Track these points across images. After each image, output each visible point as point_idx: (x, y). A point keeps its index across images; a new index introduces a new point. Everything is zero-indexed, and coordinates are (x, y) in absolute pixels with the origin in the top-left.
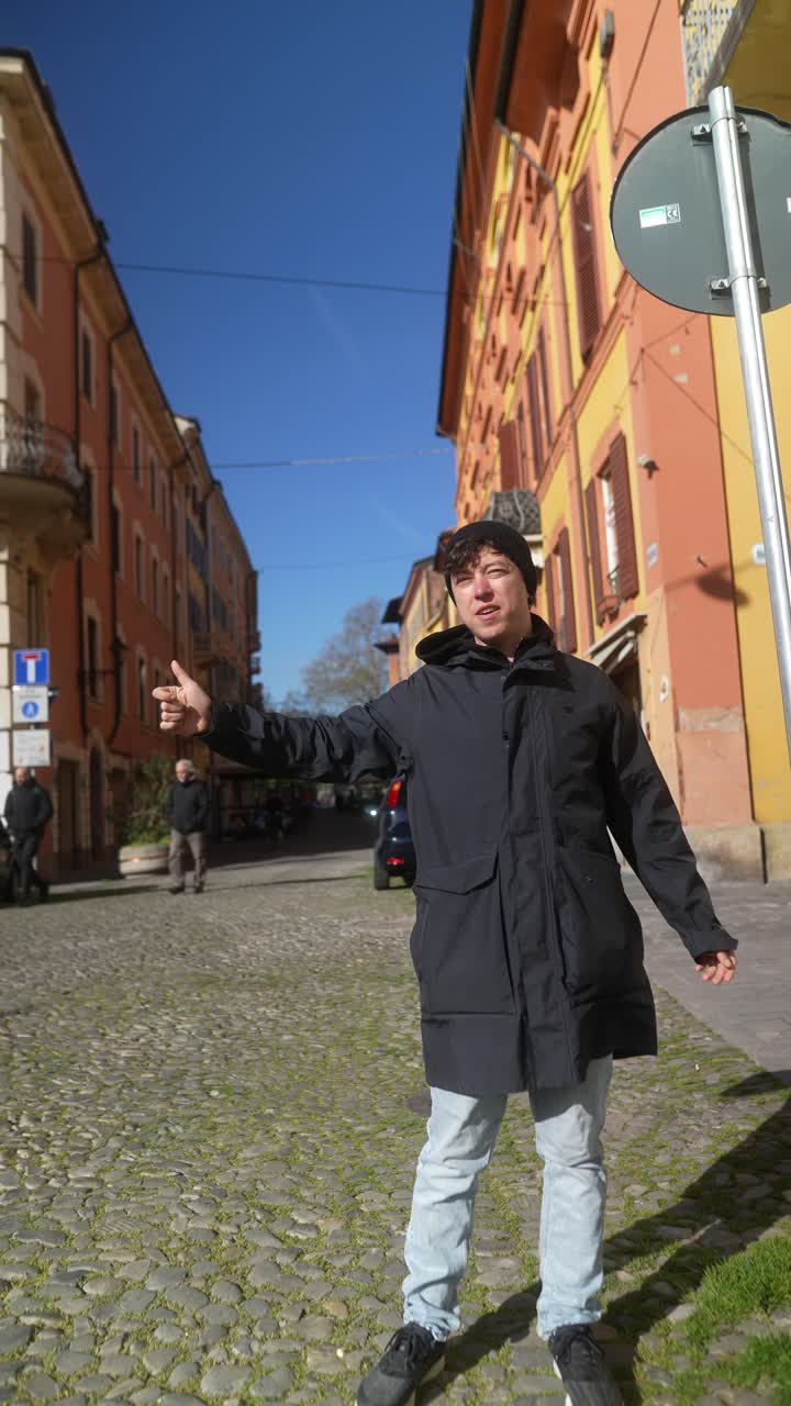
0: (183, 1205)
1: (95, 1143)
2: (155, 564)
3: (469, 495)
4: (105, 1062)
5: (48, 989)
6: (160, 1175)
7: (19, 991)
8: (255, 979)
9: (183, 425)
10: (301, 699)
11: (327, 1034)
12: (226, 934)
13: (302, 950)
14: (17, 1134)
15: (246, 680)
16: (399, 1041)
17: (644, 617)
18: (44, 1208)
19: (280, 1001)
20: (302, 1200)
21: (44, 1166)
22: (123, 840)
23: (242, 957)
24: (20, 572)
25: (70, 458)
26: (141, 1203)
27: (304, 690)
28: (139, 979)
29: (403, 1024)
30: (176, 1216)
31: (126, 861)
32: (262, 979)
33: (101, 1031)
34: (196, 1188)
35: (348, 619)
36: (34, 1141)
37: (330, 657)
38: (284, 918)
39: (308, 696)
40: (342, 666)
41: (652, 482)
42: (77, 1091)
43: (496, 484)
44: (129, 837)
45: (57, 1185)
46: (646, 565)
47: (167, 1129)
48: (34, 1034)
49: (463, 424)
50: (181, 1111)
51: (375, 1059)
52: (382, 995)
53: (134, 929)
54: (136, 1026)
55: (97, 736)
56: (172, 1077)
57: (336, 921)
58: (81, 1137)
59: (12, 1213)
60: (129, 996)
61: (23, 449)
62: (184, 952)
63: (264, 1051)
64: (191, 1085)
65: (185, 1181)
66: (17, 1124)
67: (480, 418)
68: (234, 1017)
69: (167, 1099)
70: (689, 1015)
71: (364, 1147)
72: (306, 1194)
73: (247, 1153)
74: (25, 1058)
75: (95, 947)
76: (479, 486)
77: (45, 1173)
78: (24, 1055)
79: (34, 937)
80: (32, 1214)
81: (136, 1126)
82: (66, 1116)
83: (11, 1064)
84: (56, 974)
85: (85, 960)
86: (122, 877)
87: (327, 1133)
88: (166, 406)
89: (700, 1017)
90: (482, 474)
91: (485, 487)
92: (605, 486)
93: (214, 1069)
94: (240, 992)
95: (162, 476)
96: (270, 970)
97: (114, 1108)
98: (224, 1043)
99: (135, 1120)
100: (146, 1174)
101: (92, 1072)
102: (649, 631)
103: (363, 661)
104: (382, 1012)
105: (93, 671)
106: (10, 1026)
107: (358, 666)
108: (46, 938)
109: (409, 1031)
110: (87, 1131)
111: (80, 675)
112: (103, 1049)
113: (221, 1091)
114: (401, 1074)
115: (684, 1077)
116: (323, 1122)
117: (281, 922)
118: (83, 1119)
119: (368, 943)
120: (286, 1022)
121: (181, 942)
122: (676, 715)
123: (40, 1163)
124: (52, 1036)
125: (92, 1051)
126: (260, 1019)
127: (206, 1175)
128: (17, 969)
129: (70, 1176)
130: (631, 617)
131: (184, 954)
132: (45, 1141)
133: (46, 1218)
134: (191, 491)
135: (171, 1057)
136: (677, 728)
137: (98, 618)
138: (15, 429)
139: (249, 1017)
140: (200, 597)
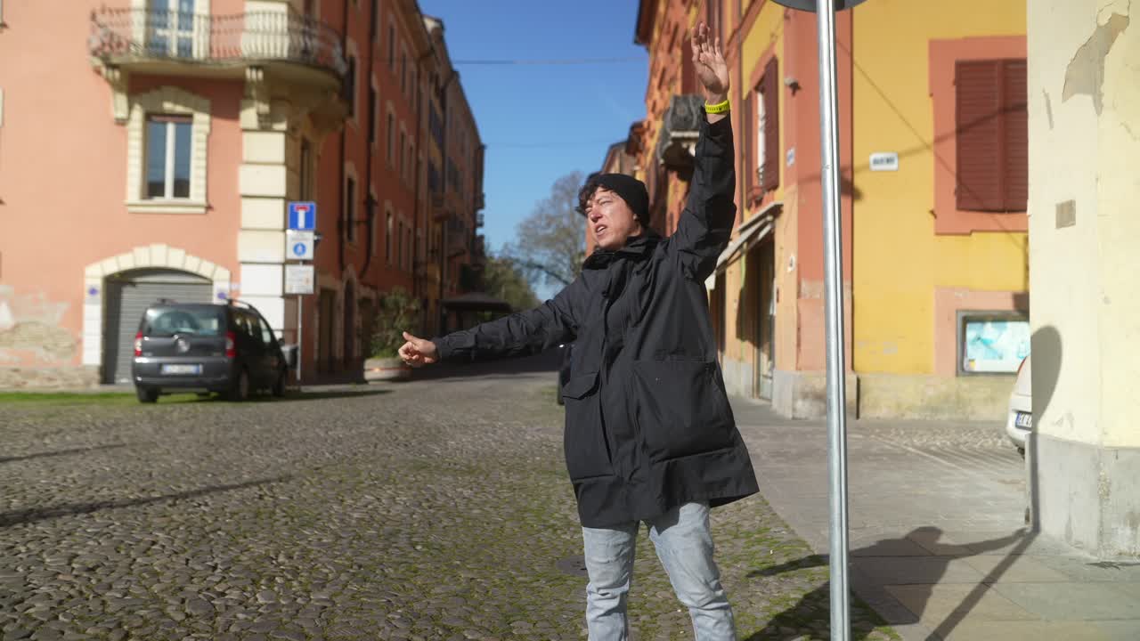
0: (388, 621)
1: (331, 576)
2: (403, 136)
3: (657, 95)
4: (342, 521)
5: (304, 465)
6: (374, 601)
7: (283, 465)
8: (458, 466)
9: (430, 25)
10: (515, 249)
11: (506, 510)
12: (439, 432)
13: (495, 448)
14: (276, 566)
15: (471, 232)
16: (557, 519)
17: (781, 206)
18: (293, 617)
19: (474, 485)
20: (472, 623)
21: (294, 589)
22: (368, 354)
23: (450, 450)
24: (295, 139)
25: (337, 51)
26: (360, 618)
27: (517, 241)
28: (372, 462)
29: (563, 507)
30: (383, 628)
31: (370, 370)
32: (463, 468)
33: (340, 498)
34: (399, 611)
35: (556, 187)
36: (288, 572)
37: (540, 217)
38: (485, 422)
39: (521, 247)
40: (549, 225)
41: (795, 99)
42: (320, 540)
43: (677, 89)
44: (373, 352)
45: (303, 603)
46: (785, 165)
47: (382, 570)
48: (291, 498)
49: (656, 35)
50: (394, 558)
51: (539, 531)
52: (551, 485)
53: (371, 424)
54: (367, 496)
55: (351, 271)
56: (391, 534)
57: (524, 427)
58: (321, 572)
59: (269, 619)
60: (363, 473)
61: (301, 41)
62: (407, 443)
63: (458, 520)
64: (402, 541)
65: (392, 605)
66: (276, 560)
67: (668, 32)
68: (439, 494)
69: (384, 549)
70: (775, 514)
71: (521, 592)
72: (474, 619)
73: (438, 590)
74: (284, 514)
75: (341, 436)
76: (664, 88)
77: (294, 594)
78: (284, 511)
79: (295, 425)
80: (284, 620)
81: (360, 567)
82: (312, 557)
83: (274, 518)
84: (310, 454)
85: (332, 445)
86: (366, 382)
87: (496, 580)
88: (417, 9)
89: (782, 516)
90: (667, 78)
91: (669, 89)
92: (760, 98)
93: (421, 530)
94: (445, 476)
95: (412, 66)
96: (470, 461)
97: (346, 552)
98: (429, 512)
99: (360, 562)
100: (365, 599)
101: (332, 527)
102: (784, 217)
103: (565, 222)
104: (548, 498)
105: (350, 220)
106: (275, 490)
107: (561, 226)
108: (304, 427)
109: (567, 512)
110: (326, 568)
111: (340, 223)
112: (341, 511)
113: (424, 546)
114: (556, 543)
115: (760, 558)
116: (494, 572)
117: (483, 425)
118: (324, 559)
119: (546, 445)
120: (476, 500)
121: (406, 436)
122: (799, 284)
123: (291, 587)
124: (305, 500)
125: (332, 512)
126: (458, 497)
127: (407, 603)
128: (281, 449)
129: (312, 597)
130: (771, 204)
131: (406, 445)
132: (296, 572)
133: (294, 623)
134: (434, 78)
135: (389, 520)
136: (799, 295)
137: (356, 178)
138: (295, 25)
139: (450, 495)
140: (438, 164)
